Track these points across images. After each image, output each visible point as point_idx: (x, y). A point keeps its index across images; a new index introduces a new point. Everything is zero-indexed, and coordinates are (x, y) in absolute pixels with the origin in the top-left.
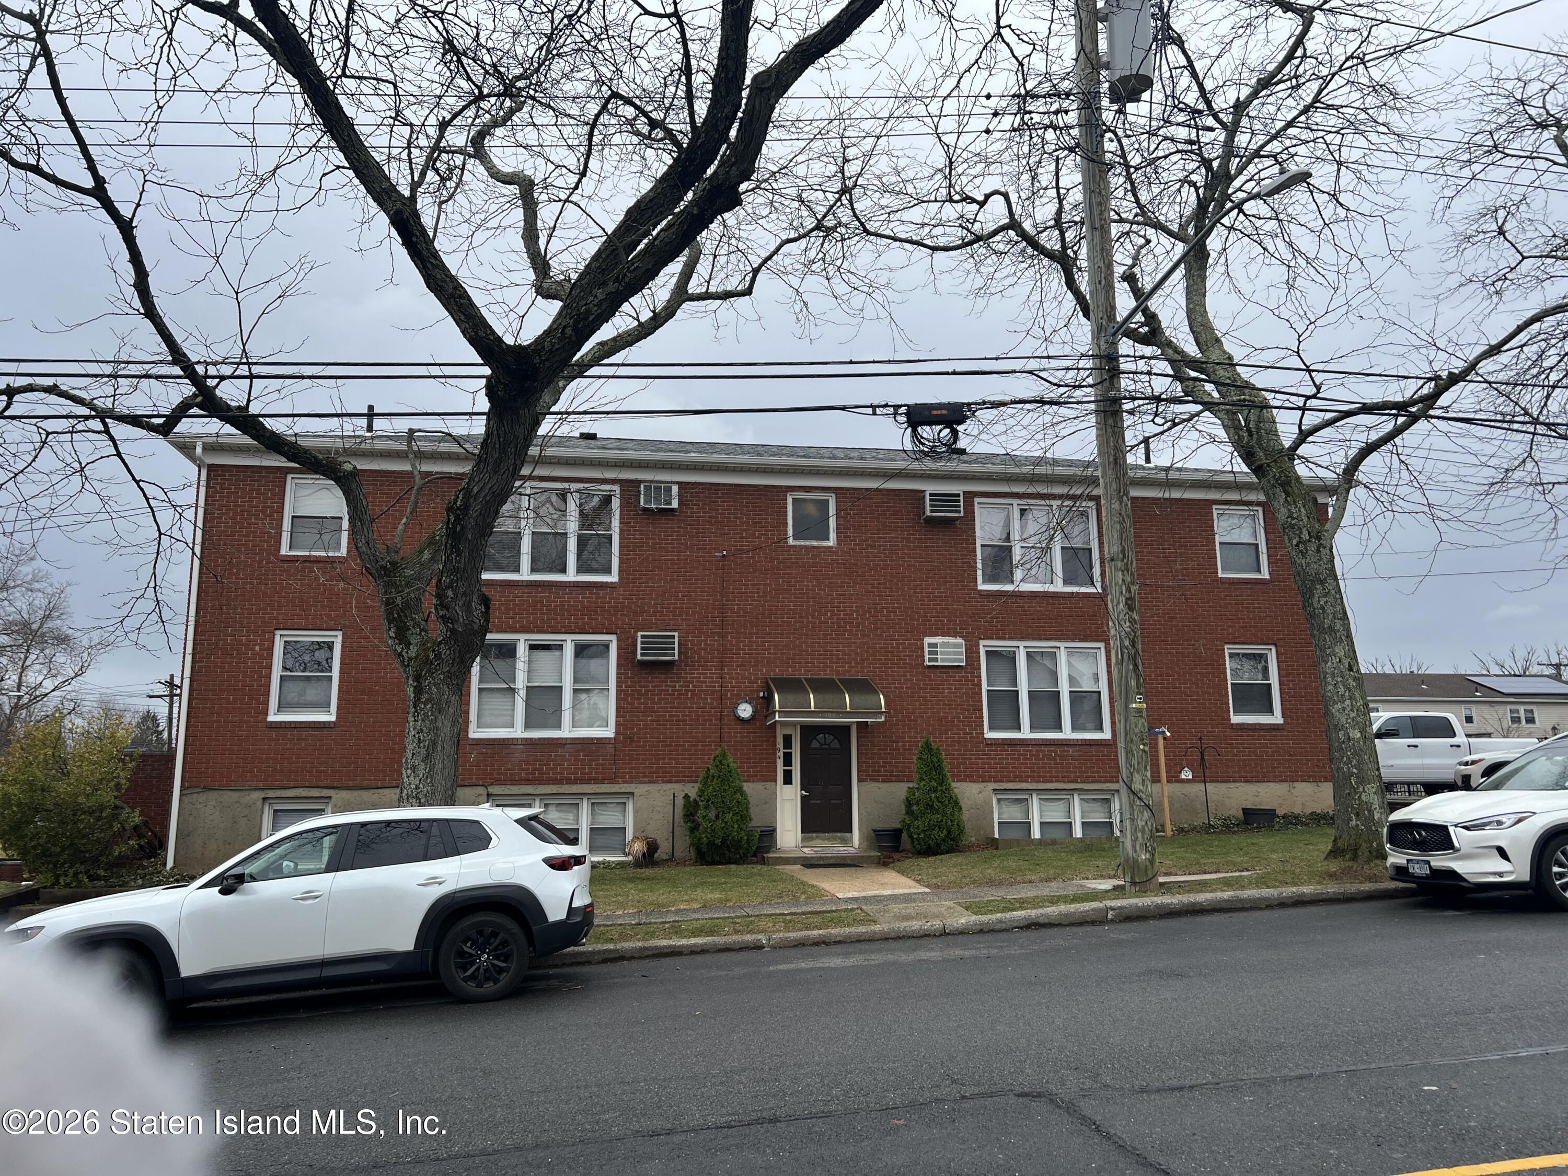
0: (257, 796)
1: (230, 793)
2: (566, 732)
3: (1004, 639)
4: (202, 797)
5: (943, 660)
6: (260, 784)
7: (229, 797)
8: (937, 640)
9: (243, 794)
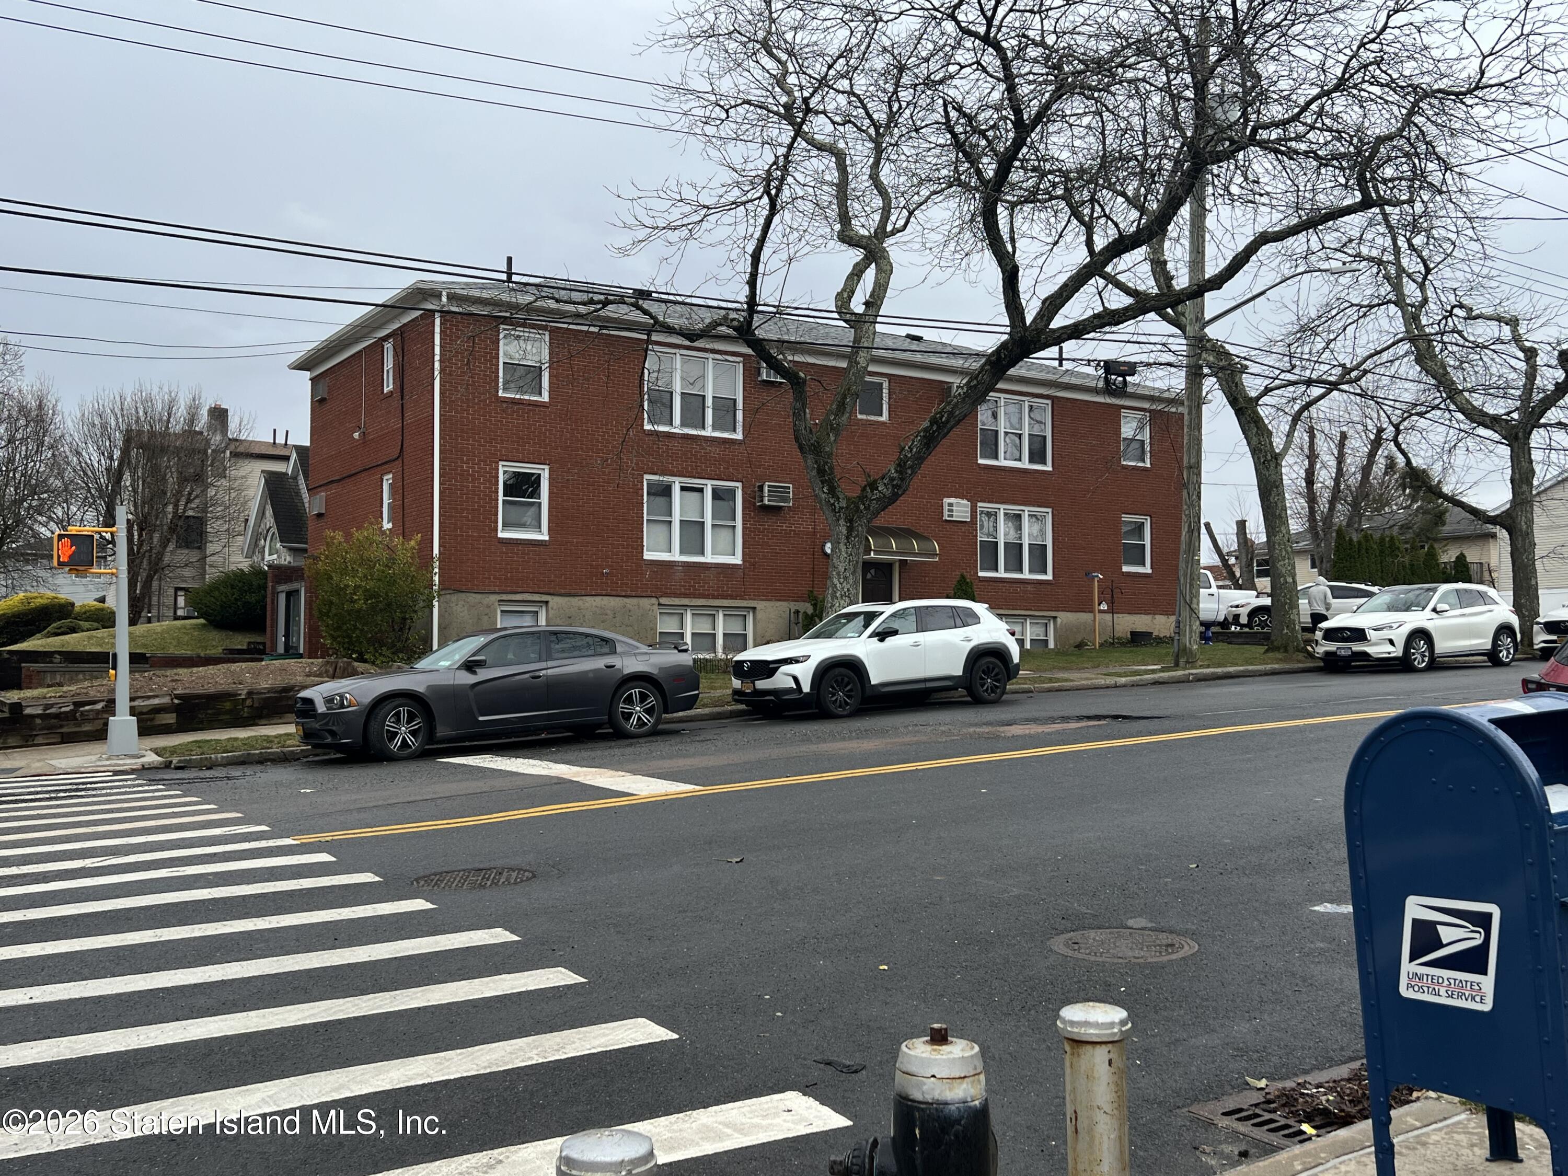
0: (494, 598)
1: (474, 595)
2: (709, 558)
3: (992, 502)
4: (454, 598)
5: (957, 516)
6: (497, 589)
7: (473, 598)
8: (952, 500)
9: (484, 596)
